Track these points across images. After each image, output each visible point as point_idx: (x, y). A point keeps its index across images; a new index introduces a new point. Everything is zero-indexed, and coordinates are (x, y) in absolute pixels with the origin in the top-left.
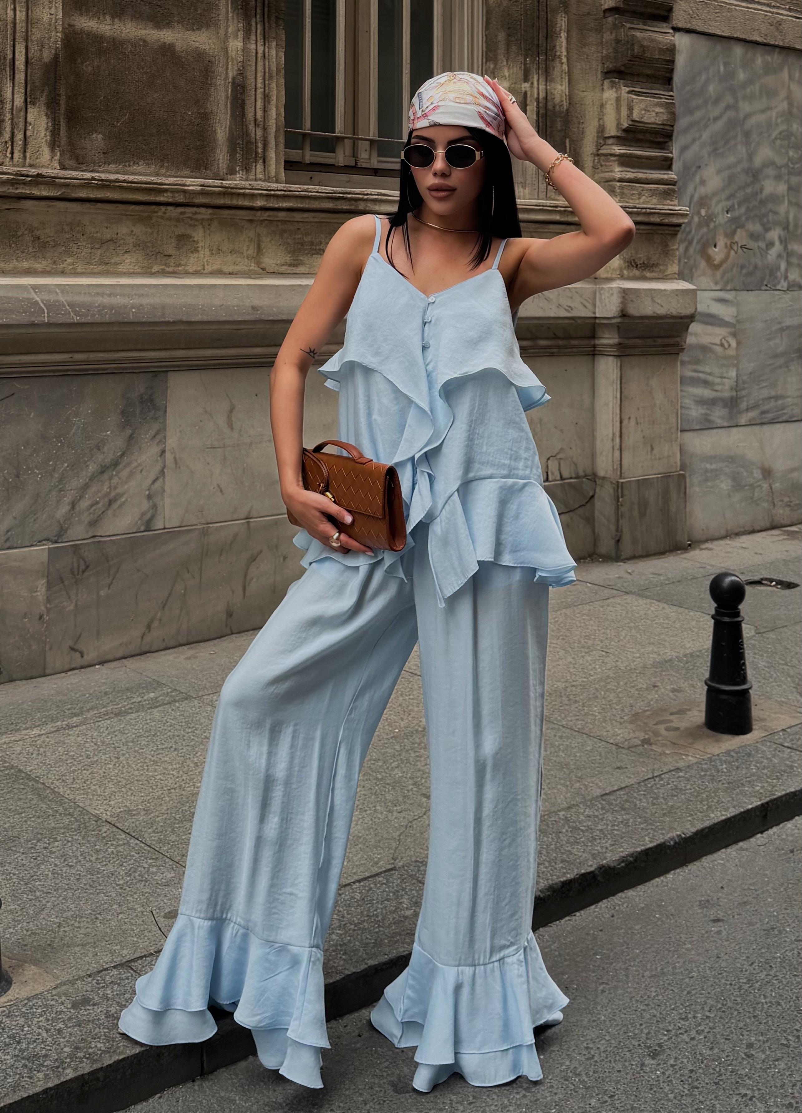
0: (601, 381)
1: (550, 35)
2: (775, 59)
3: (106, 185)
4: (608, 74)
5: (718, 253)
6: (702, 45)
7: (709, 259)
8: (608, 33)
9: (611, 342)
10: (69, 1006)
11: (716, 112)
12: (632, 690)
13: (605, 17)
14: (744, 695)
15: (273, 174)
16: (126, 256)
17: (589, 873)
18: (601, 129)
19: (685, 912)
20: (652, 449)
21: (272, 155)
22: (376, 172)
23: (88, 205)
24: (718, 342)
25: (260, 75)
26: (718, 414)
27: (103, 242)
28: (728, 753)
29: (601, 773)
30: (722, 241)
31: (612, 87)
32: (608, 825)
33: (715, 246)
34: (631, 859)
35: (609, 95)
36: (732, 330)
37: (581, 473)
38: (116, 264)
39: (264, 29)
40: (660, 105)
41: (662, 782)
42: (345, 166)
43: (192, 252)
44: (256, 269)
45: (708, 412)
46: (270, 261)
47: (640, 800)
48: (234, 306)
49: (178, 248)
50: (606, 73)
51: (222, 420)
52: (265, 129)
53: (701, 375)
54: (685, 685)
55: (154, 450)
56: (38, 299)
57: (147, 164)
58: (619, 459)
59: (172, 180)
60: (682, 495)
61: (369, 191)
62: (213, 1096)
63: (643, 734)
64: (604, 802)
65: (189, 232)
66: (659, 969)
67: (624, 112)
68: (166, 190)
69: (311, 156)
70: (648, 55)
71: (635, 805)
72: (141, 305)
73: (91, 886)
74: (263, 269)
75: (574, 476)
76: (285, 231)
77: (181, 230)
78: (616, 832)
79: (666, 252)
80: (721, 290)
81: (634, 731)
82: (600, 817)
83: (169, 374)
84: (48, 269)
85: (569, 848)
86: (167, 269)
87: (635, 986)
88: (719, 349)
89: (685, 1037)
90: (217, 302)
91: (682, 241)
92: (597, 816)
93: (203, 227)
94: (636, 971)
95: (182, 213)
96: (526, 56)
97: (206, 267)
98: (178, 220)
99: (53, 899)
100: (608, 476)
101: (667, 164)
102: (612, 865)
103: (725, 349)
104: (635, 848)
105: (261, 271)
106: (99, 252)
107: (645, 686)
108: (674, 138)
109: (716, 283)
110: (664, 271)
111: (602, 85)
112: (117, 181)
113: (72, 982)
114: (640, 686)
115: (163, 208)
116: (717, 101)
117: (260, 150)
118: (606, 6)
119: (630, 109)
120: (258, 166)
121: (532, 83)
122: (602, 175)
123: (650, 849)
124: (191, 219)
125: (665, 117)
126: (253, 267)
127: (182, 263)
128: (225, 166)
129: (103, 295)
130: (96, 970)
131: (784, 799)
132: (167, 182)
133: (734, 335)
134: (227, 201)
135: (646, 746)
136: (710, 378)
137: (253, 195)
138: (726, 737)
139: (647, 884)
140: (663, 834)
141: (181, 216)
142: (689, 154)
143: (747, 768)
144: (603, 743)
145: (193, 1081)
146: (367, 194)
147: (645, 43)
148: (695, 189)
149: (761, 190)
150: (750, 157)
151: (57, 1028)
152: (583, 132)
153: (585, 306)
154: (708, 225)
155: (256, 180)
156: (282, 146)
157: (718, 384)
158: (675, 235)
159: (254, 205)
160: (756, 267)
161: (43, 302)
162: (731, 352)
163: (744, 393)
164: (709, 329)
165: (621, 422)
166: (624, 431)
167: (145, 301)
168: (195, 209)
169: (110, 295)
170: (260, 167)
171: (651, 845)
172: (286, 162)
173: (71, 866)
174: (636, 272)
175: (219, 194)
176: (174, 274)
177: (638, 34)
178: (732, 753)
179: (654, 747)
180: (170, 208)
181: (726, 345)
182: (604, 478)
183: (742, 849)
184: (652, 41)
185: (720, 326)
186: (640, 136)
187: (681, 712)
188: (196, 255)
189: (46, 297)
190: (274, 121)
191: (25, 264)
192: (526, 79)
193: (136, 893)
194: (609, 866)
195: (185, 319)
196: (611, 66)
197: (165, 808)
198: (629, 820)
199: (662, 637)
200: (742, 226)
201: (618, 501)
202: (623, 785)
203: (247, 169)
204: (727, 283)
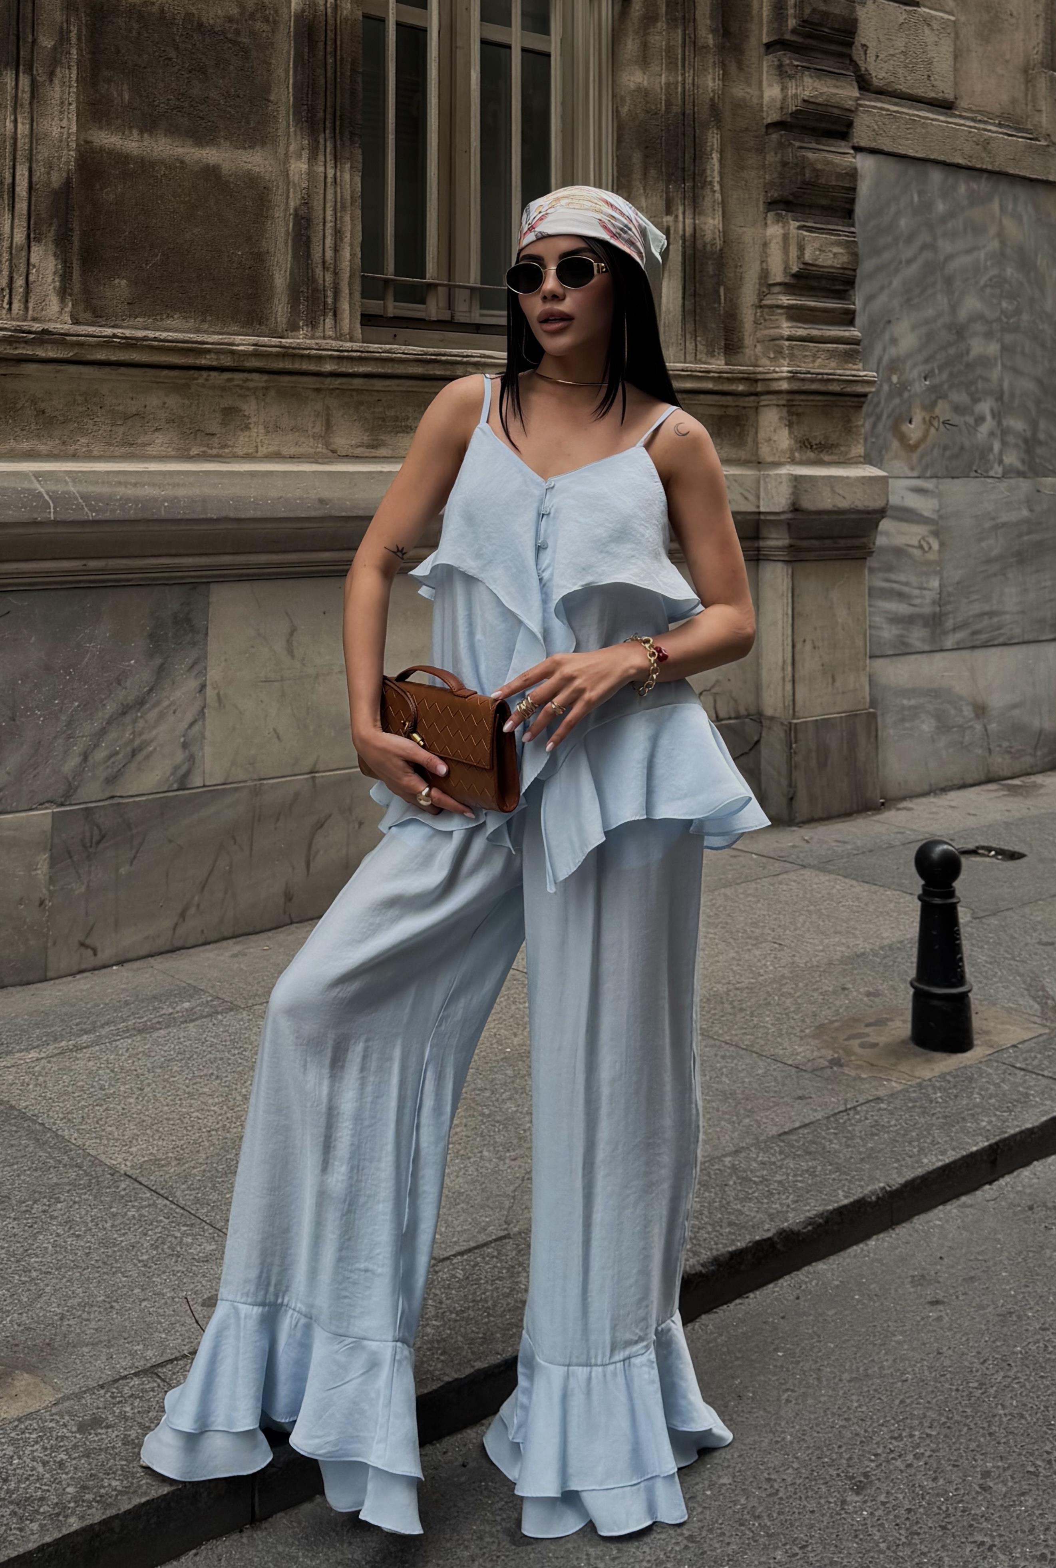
0: (768, 593)
1: (699, 156)
2: (982, 186)
3: (131, 344)
4: (772, 205)
5: (914, 430)
6: (891, 168)
7: (902, 438)
8: (772, 154)
9: (780, 543)
10: (74, 1429)
11: (908, 253)
12: (815, 994)
13: (767, 134)
14: (962, 1001)
15: (346, 329)
16: (157, 434)
17: (764, 1240)
18: (764, 274)
19: (893, 1292)
20: (834, 680)
21: (345, 306)
22: (478, 328)
23: (107, 369)
24: (916, 543)
25: (329, 205)
26: (917, 636)
27: (127, 417)
28: (943, 1077)
29: (777, 1104)
30: (918, 416)
31: (778, 221)
32: (788, 1174)
33: (910, 422)
34: (821, 1221)
35: (774, 231)
36: (933, 528)
37: (743, 712)
38: (144, 445)
39: (335, 147)
40: (839, 244)
41: (858, 1117)
42: (439, 321)
43: (242, 430)
44: (325, 451)
45: (905, 633)
46: (342, 441)
47: (830, 1141)
48: (296, 499)
49: (224, 424)
50: (770, 203)
51: (279, 646)
52: (336, 273)
53: (895, 585)
54: (883, 987)
55: (192, 684)
56: (42, 490)
57: (185, 318)
58: (791, 693)
59: (216, 338)
60: (872, 740)
61: (469, 352)
62: (268, 1552)
63: (831, 1052)
64: (782, 1144)
65: (239, 404)
66: (861, 1369)
67: (793, 252)
68: (209, 351)
69: (395, 307)
70: (822, 181)
71: (824, 1148)
72: (176, 498)
73: (105, 1263)
74: (334, 452)
75: (733, 715)
76: (361, 403)
77: (227, 402)
78: (800, 1185)
79: (849, 429)
80: (919, 477)
81: (819, 1049)
82: (779, 1164)
83: (212, 586)
84: (56, 452)
85: (739, 1206)
86: (210, 452)
87: (830, 1393)
88: (917, 552)
89: (898, 1463)
90: (274, 493)
91: (869, 415)
92: (774, 1163)
93: (257, 398)
94: (832, 1372)
95: (229, 380)
96: (668, 182)
97: (260, 448)
98: (223, 389)
99: (54, 1281)
100: (777, 715)
101: (848, 318)
102: (796, 1228)
103: (925, 552)
104: (826, 1205)
105: (330, 454)
106: (121, 430)
107: (830, 989)
108: (857, 285)
109: (912, 469)
110: (847, 453)
111: (765, 218)
112: (145, 339)
113: (78, 1396)
114: (825, 988)
115: (205, 374)
116: (910, 239)
117: (330, 301)
118: (769, 121)
119: (801, 248)
120: (327, 321)
121: (677, 217)
122: (767, 332)
123: (845, 1206)
124: (241, 387)
125: (845, 259)
126: (321, 448)
127: (229, 443)
128: (284, 321)
129: (126, 484)
130: (110, 1378)
131: (1018, 1138)
132: (209, 340)
133: (936, 534)
134: (288, 365)
135: (835, 1069)
136: (906, 589)
137: (320, 358)
138: (938, 1055)
139: (842, 1253)
140: (862, 1187)
141: (228, 384)
142: (877, 305)
143: (968, 1097)
144: (779, 1064)
145: (241, 1531)
146: (467, 356)
147: (819, 167)
148: (884, 350)
149: (968, 351)
150: (954, 309)
151: (58, 1459)
152: (741, 279)
153: (746, 498)
154: (900, 395)
155: (324, 338)
156: (357, 295)
157: (917, 597)
158: (860, 407)
159: (323, 369)
160: (962, 448)
161: (48, 493)
162: (931, 556)
163: (949, 608)
164: (904, 526)
165: (793, 646)
166: (797, 657)
167: (181, 492)
168: (245, 375)
169: (135, 485)
170: (329, 321)
171: (846, 1202)
172: (362, 315)
173: (79, 1236)
174: (811, 455)
175: (277, 355)
176: (217, 458)
177: (810, 155)
178: (948, 1078)
179: (846, 1070)
180: (213, 374)
181: (926, 547)
182: (772, 718)
183: (965, 1205)
184: (828, 163)
185: (918, 522)
186: (814, 283)
187: (880, 1023)
188: (247, 433)
189: (52, 487)
190: (348, 263)
191: (26, 445)
192: (668, 211)
193: (164, 1272)
194: (792, 1232)
195: (232, 515)
196: (776, 195)
197: (204, 1156)
198: (816, 1167)
199: (852, 923)
200: (944, 397)
201: (791, 748)
202: (807, 1121)
203: (313, 324)
204: (926, 468)
